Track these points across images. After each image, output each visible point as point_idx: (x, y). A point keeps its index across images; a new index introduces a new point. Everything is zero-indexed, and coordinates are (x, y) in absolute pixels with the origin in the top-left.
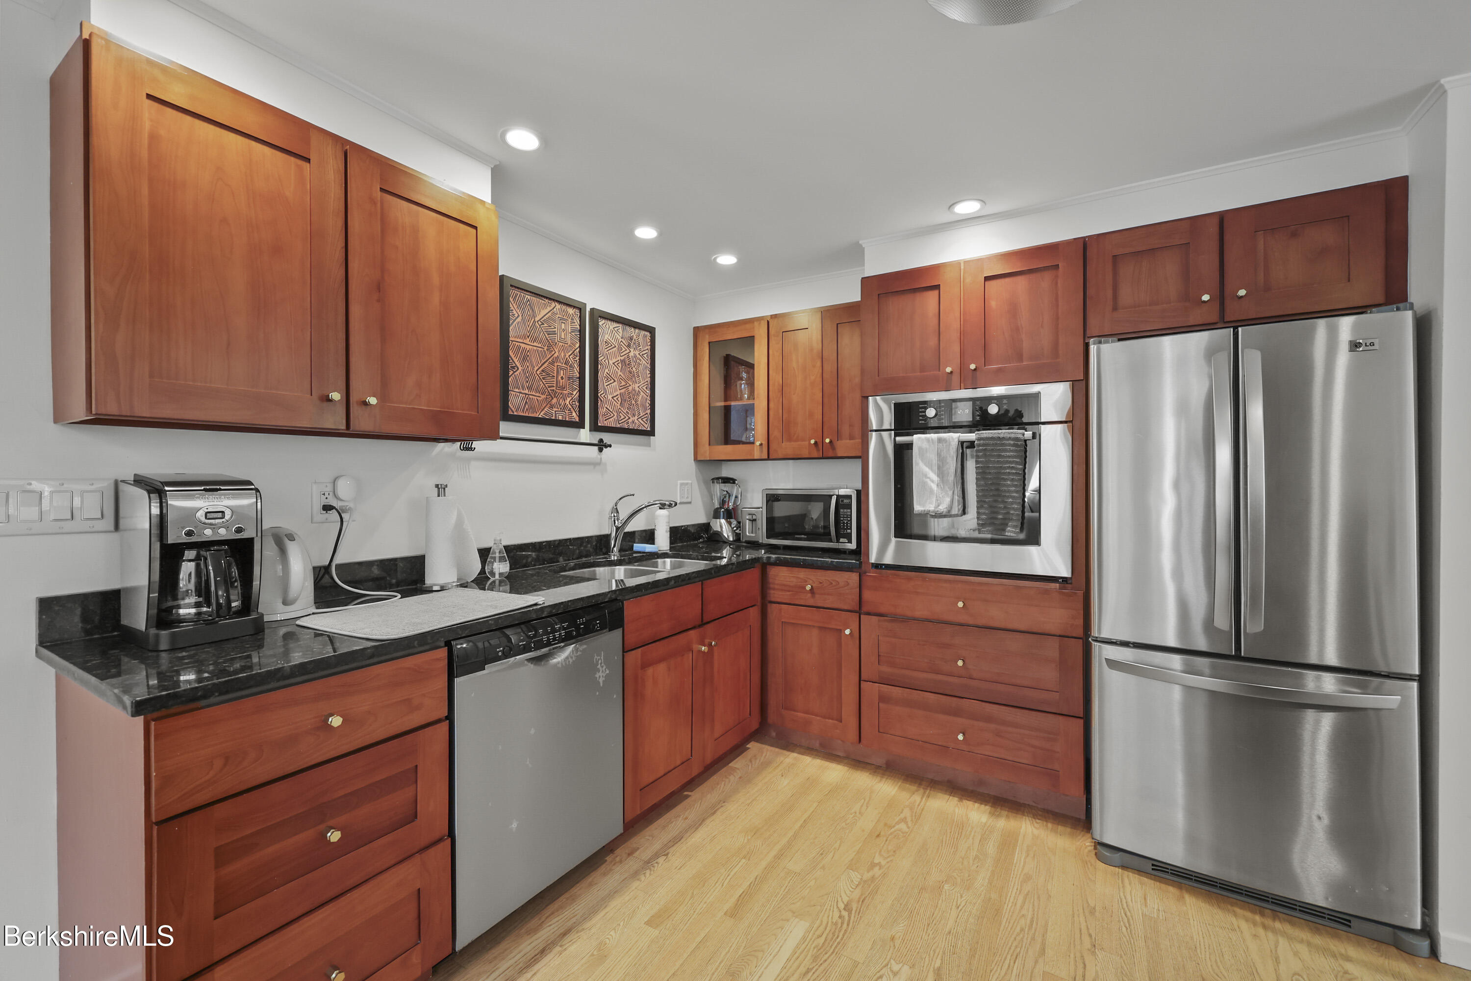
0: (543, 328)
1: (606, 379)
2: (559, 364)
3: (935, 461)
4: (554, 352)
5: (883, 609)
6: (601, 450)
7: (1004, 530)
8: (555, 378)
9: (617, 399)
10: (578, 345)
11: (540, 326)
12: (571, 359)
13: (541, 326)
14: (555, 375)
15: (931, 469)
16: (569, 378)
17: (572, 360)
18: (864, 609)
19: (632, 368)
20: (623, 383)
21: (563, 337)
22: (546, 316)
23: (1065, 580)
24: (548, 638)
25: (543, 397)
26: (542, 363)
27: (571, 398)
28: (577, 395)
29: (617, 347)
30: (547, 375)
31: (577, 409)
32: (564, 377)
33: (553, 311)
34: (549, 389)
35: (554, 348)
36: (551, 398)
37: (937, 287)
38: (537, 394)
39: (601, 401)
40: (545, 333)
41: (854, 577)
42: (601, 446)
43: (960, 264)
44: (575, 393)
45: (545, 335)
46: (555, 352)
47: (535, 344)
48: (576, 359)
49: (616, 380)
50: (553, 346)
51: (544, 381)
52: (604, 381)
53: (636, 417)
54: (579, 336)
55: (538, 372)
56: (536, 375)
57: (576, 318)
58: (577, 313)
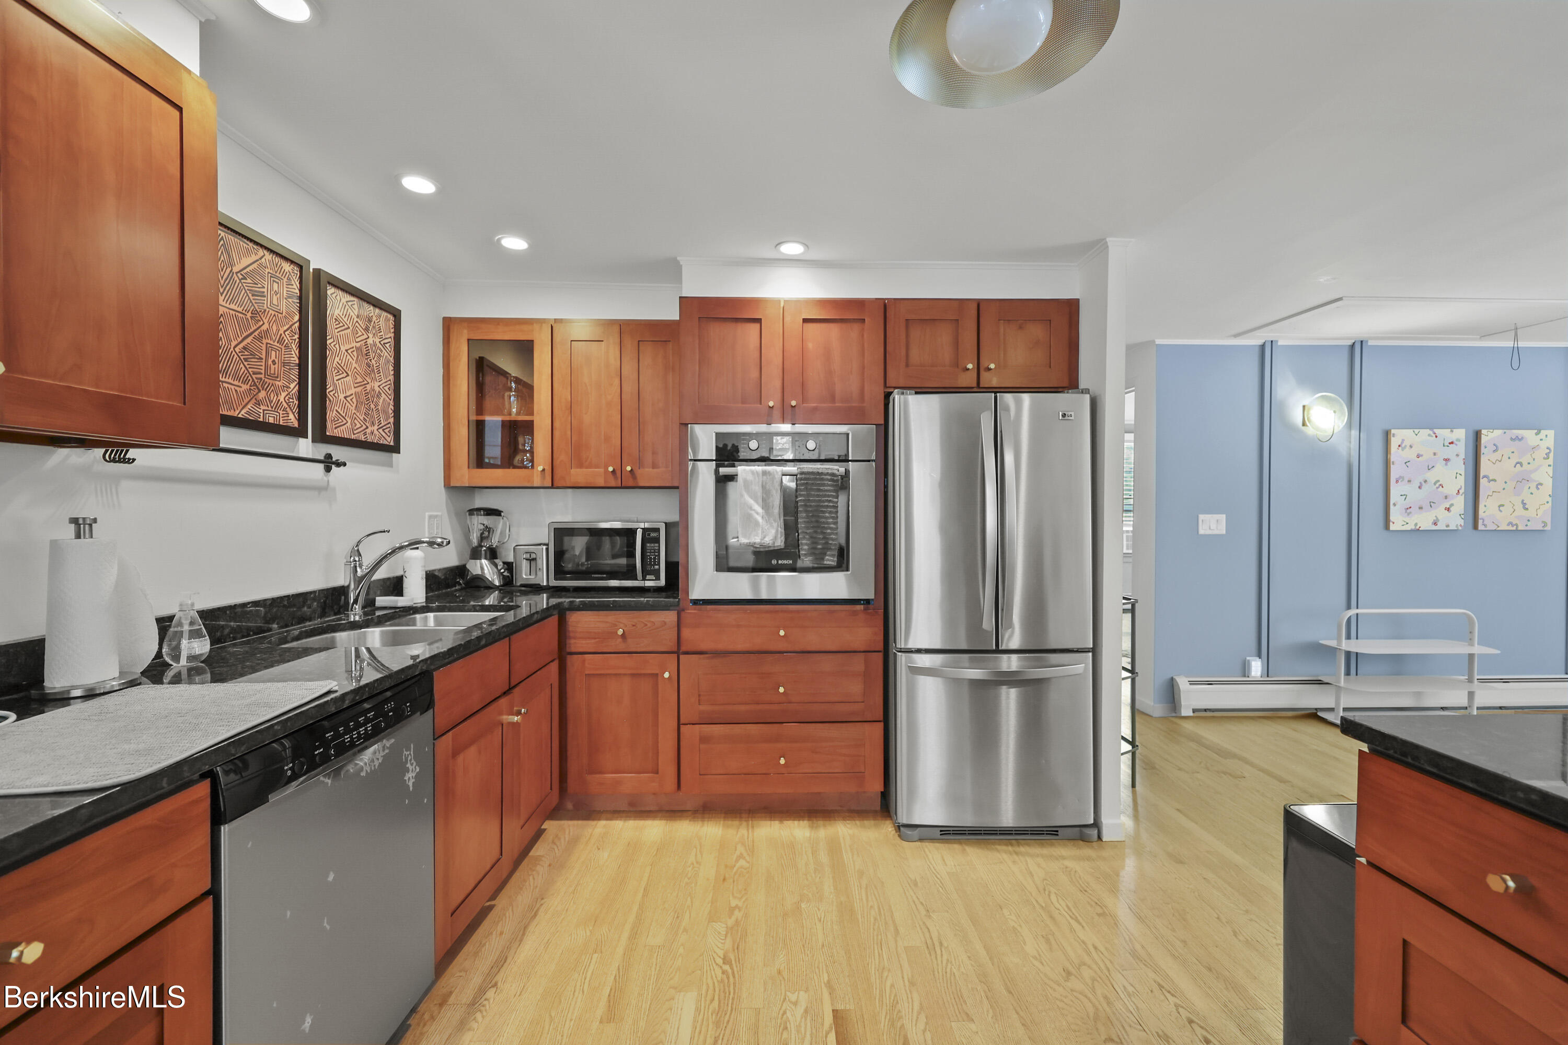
0: (244, 284)
1: (336, 371)
2: (269, 341)
3: (760, 494)
4: (262, 323)
5: (703, 647)
6: (328, 469)
7: (823, 559)
8: (264, 361)
9: (351, 400)
10: (297, 318)
11: (240, 280)
12: (288, 336)
13: (242, 281)
14: (264, 357)
15: (756, 501)
16: (284, 364)
17: (289, 339)
18: (683, 648)
19: (370, 360)
20: (359, 379)
21: (275, 302)
22: (251, 268)
23: (868, 601)
24: (351, 737)
25: (245, 387)
26: (243, 336)
27: (287, 393)
28: (295, 389)
29: (351, 328)
30: (251, 355)
31: (296, 410)
32: (277, 361)
33: (260, 261)
34: (254, 376)
35: (262, 316)
36: (257, 391)
37: (759, 321)
38: (236, 383)
39: (330, 401)
40: (248, 292)
41: (670, 617)
42: (329, 463)
43: (780, 301)
44: (292, 386)
45: (247, 295)
46: (264, 324)
47: (232, 306)
48: (294, 338)
49: (350, 374)
50: (260, 313)
51: (246, 363)
52: (334, 373)
53: (376, 427)
54: (298, 305)
55: (237, 349)
56: (234, 353)
57: (294, 278)
58: (296, 272)
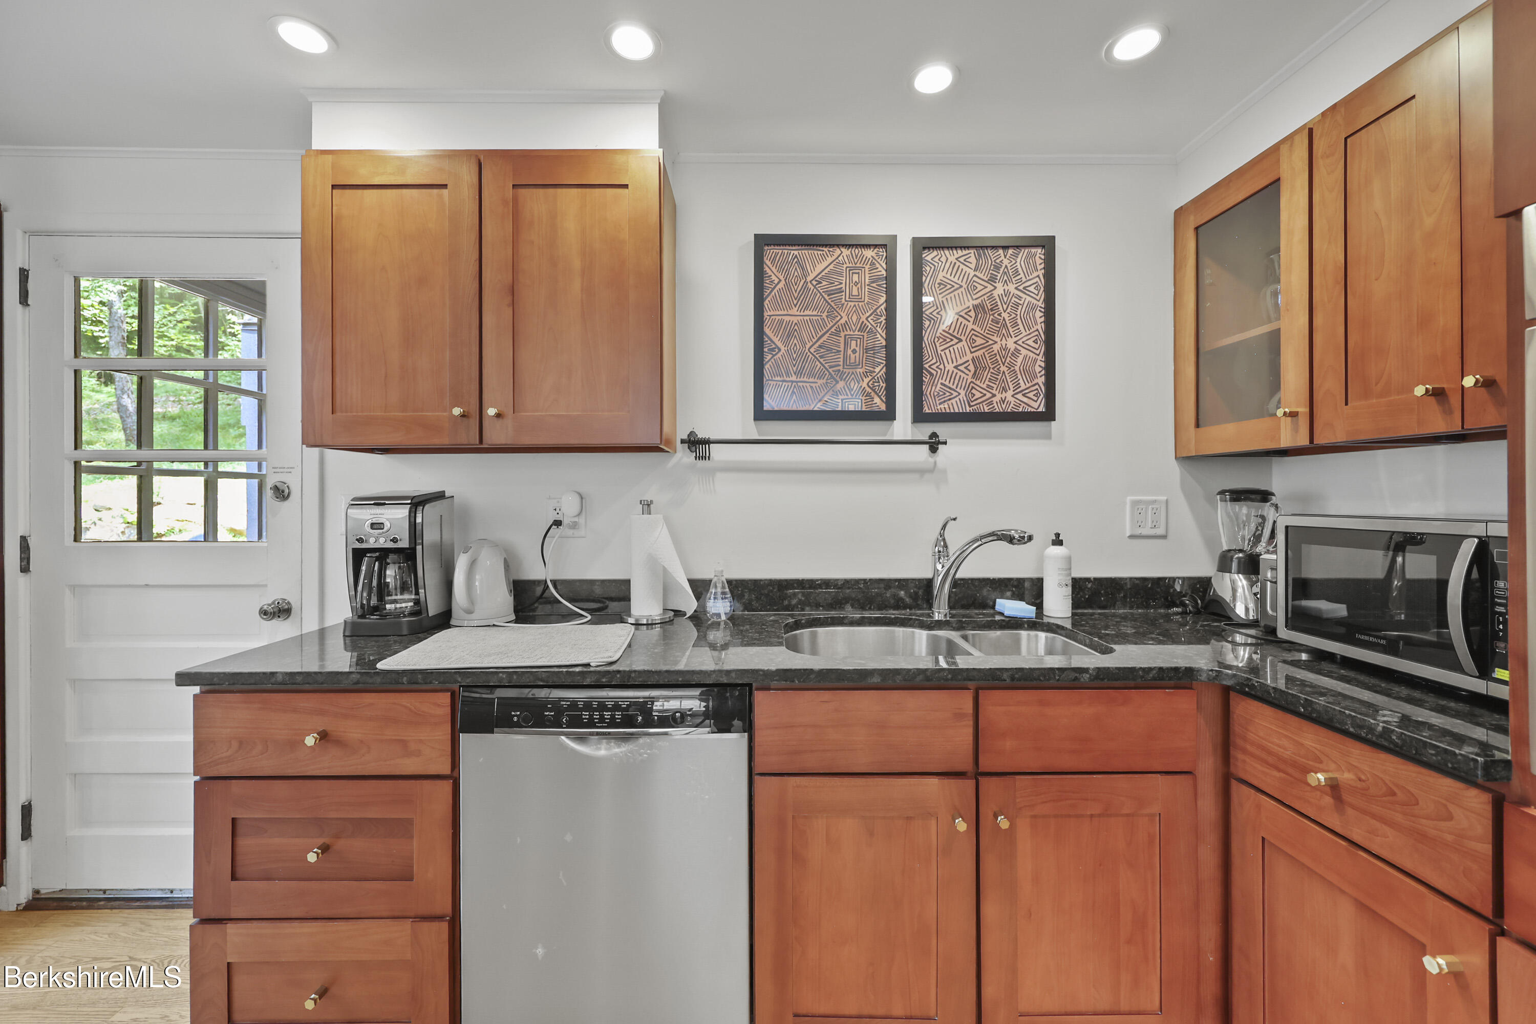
0: (819, 289)
1: (941, 340)
2: (849, 332)
4: (839, 317)
6: (933, 449)
8: (842, 353)
9: (966, 368)
10: (883, 299)
11: (815, 287)
12: (871, 321)
13: (817, 286)
14: (842, 349)
16: (867, 350)
17: (873, 323)
19: (1000, 315)
20: (979, 341)
21: (855, 292)
22: (826, 271)
25: (821, 382)
26: (818, 336)
27: (870, 378)
28: (882, 372)
29: (965, 286)
30: (828, 350)
31: (883, 393)
32: (858, 349)
33: (837, 261)
34: (830, 370)
35: (840, 311)
36: (834, 383)
38: (811, 380)
39: (931, 374)
40: (823, 294)
42: (934, 444)
44: (877, 370)
45: (823, 297)
46: (842, 317)
47: (807, 313)
48: (879, 321)
49: (963, 338)
50: (838, 309)
51: (821, 360)
52: (938, 345)
53: (1010, 393)
54: (885, 286)
55: (812, 350)
56: (809, 353)
57: (879, 260)
58: (881, 254)
